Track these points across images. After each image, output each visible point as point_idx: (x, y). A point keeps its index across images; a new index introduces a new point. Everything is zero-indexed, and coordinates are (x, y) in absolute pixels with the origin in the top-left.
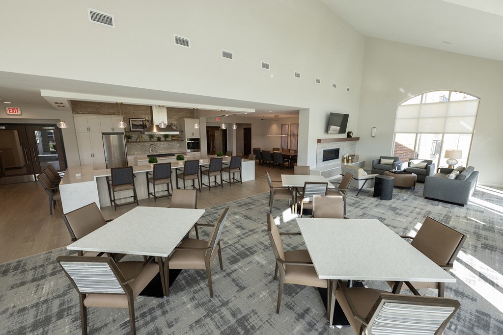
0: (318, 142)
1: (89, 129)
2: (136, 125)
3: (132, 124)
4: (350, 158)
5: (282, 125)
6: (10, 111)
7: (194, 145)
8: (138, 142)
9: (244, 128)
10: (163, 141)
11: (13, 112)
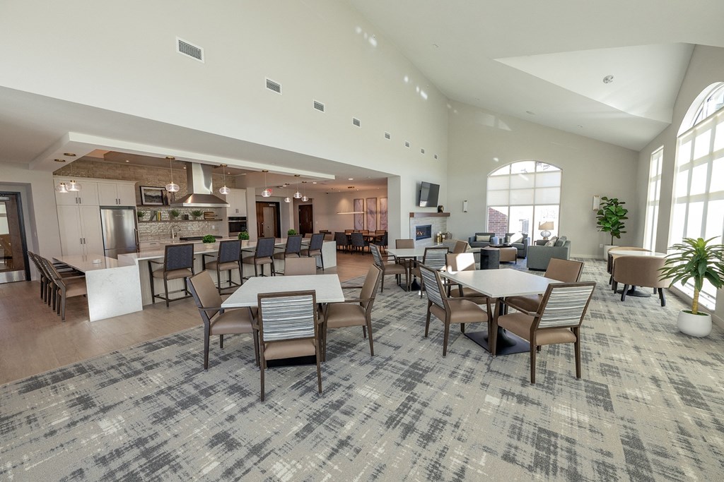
0: (410, 217)
1: (78, 200)
2: (150, 196)
3: (145, 195)
4: (444, 236)
5: (355, 200)
7: (238, 225)
8: (154, 222)
9: (299, 206)
10: (191, 221)
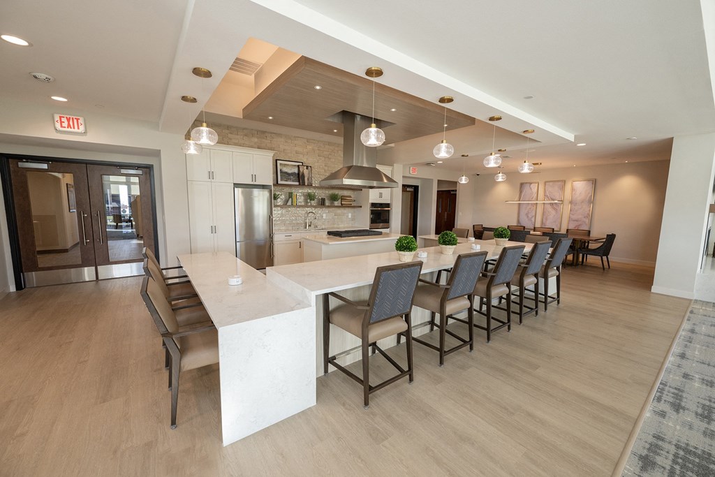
0: (710, 211)
1: (211, 175)
2: (286, 173)
3: (281, 172)
5: (523, 184)
6: (61, 122)
8: (289, 206)
9: (438, 192)
10: (328, 207)
11: (69, 126)
